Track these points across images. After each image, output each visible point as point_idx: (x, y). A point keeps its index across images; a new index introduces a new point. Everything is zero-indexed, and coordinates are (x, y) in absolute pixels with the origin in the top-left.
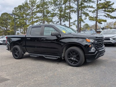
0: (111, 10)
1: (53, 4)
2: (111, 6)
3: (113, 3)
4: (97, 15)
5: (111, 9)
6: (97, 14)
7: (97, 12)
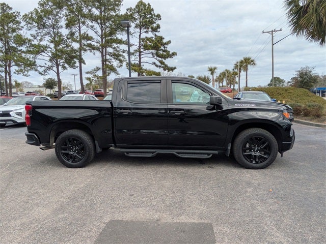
0: (165, 53)
1: (36, 22)
2: (166, 46)
3: (169, 42)
4: (140, 61)
5: (164, 51)
6: (140, 58)
7: (140, 55)
